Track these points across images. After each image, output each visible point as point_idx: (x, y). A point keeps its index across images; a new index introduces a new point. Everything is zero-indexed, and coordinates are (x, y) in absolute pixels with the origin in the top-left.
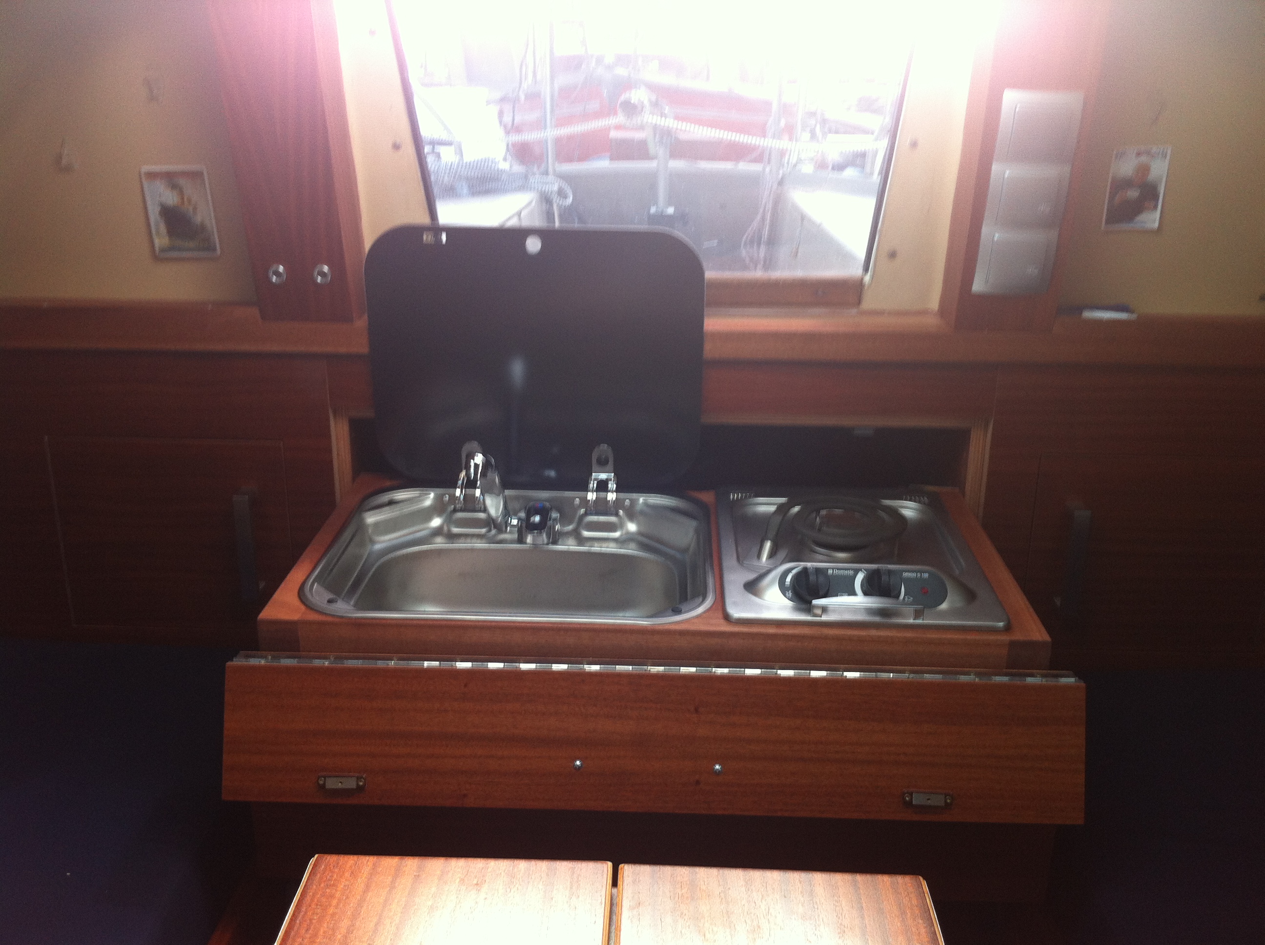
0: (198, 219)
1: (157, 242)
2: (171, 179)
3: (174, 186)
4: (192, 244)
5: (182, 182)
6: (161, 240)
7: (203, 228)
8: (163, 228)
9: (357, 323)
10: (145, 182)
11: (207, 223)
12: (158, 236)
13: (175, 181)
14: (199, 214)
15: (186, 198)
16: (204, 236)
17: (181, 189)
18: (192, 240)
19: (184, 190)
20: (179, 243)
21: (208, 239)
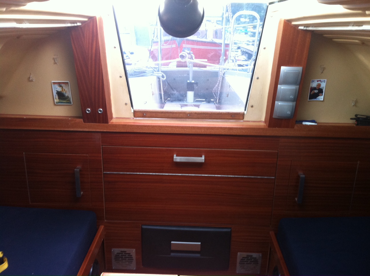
0: (67, 95)
2: (60, 84)
3: (60, 86)
4: (65, 101)
5: (63, 85)
7: (68, 97)
8: (57, 97)
9: (109, 124)
10: (53, 85)
11: (69, 96)
12: (56, 99)
13: (61, 85)
14: (67, 94)
15: (63, 89)
16: (68, 99)
17: (62, 87)
18: (65, 100)
19: (63, 87)
20: (61, 101)
21: (69, 100)
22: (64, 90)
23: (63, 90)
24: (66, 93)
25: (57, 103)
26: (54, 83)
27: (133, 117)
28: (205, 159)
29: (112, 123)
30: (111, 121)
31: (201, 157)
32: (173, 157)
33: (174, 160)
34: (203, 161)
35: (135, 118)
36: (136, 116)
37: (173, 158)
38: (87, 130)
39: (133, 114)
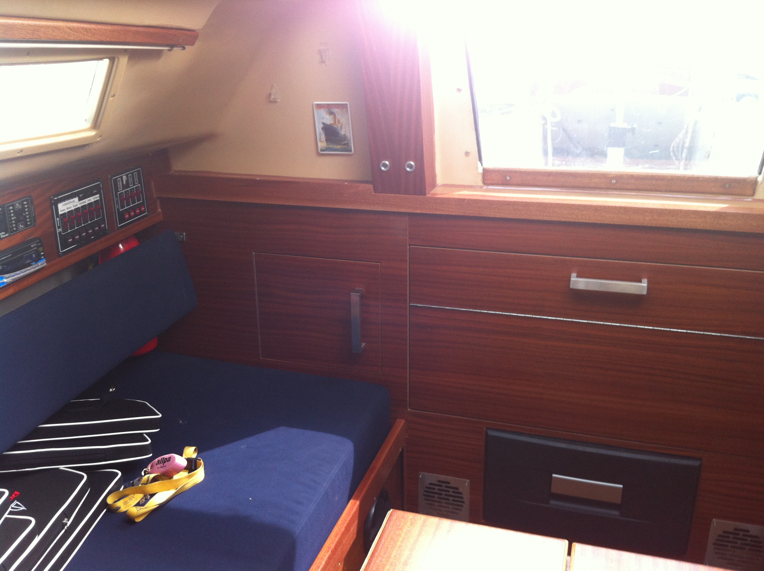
0: (342, 133)
1: (320, 145)
2: (329, 109)
3: (331, 113)
4: (338, 147)
5: (335, 110)
6: (322, 144)
7: (345, 137)
8: (323, 137)
9: (428, 196)
10: (315, 110)
11: (348, 134)
12: (321, 141)
13: (332, 110)
14: (343, 130)
15: (337, 120)
16: (346, 142)
17: (335, 115)
18: (340, 144)
19: (337, 115)
20: (331, 146)
21: (347, 144)
22: (339, 121)
23: (335, 123)
24: (341, 128)
25: (322, 150)
26: (319, 106)
27: (480, 183)
28: (649, 288)
29: (435, 194)
30: (433, 191)
31: (640, 281)
32: (570, 277)
33: (571, 286)
34: (645, 292)
35: (486, 187)
36: (489, 182)
37: (569, 281)
38: (380, 209)
39: (480, 178)
